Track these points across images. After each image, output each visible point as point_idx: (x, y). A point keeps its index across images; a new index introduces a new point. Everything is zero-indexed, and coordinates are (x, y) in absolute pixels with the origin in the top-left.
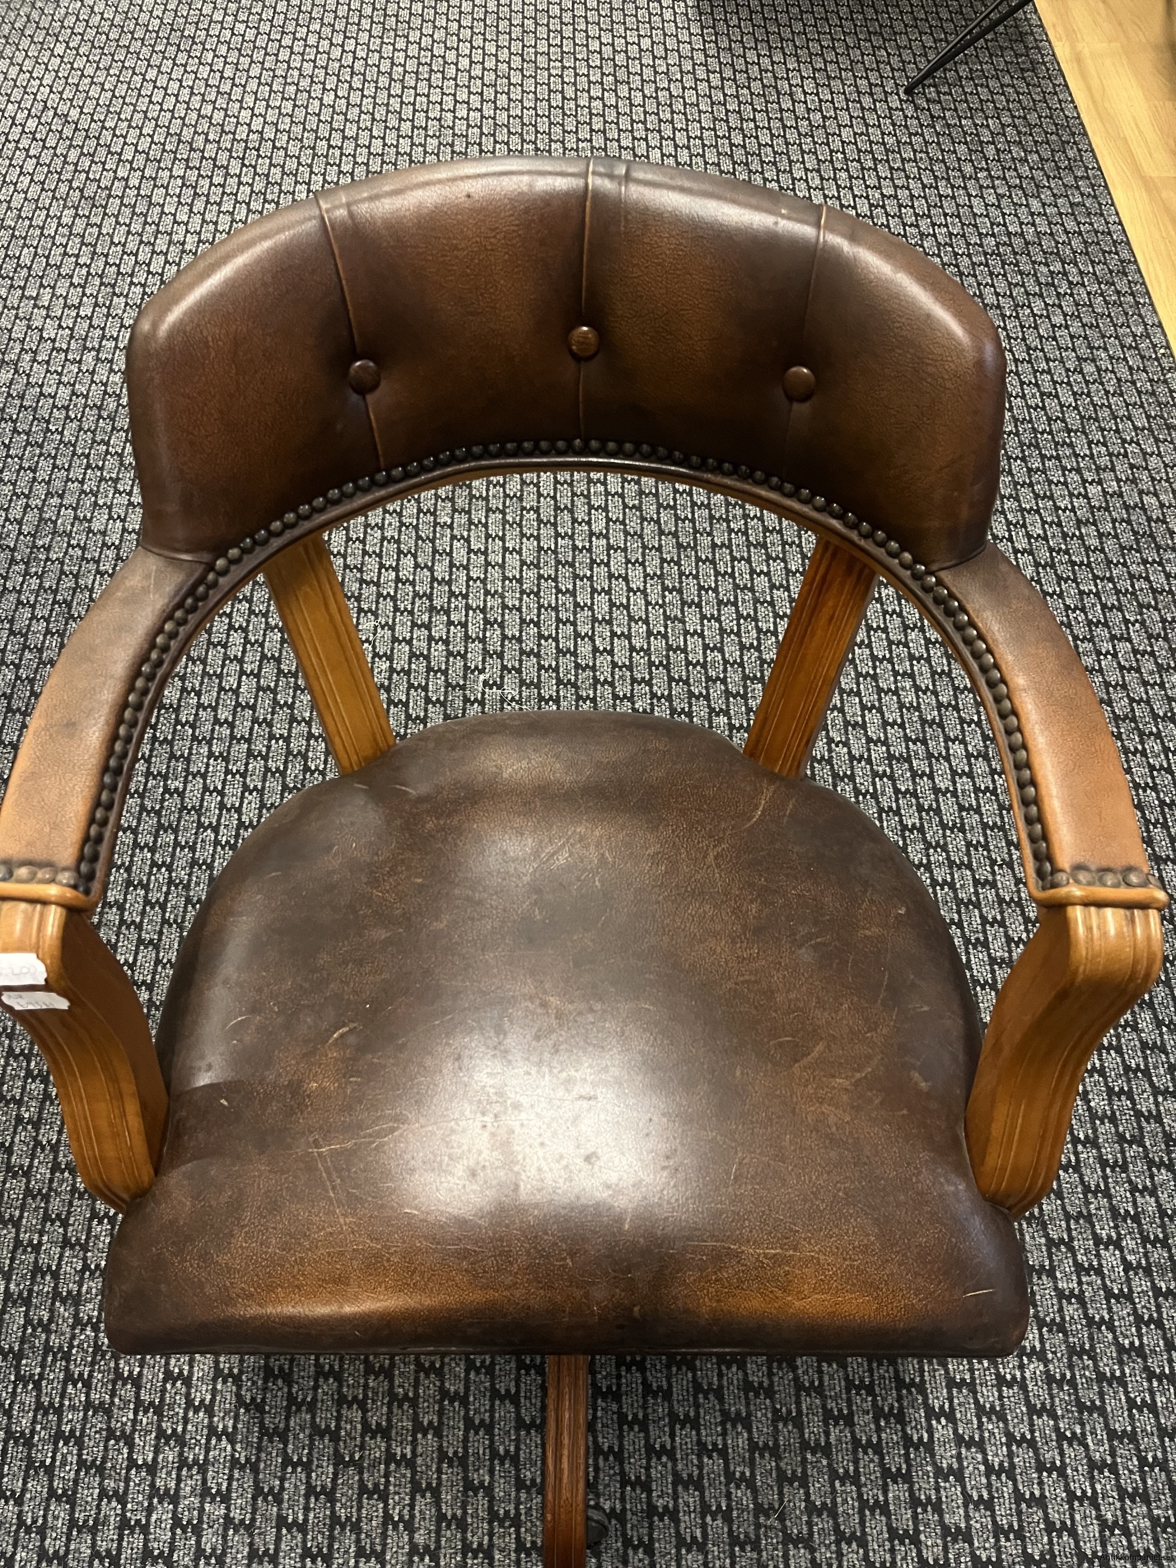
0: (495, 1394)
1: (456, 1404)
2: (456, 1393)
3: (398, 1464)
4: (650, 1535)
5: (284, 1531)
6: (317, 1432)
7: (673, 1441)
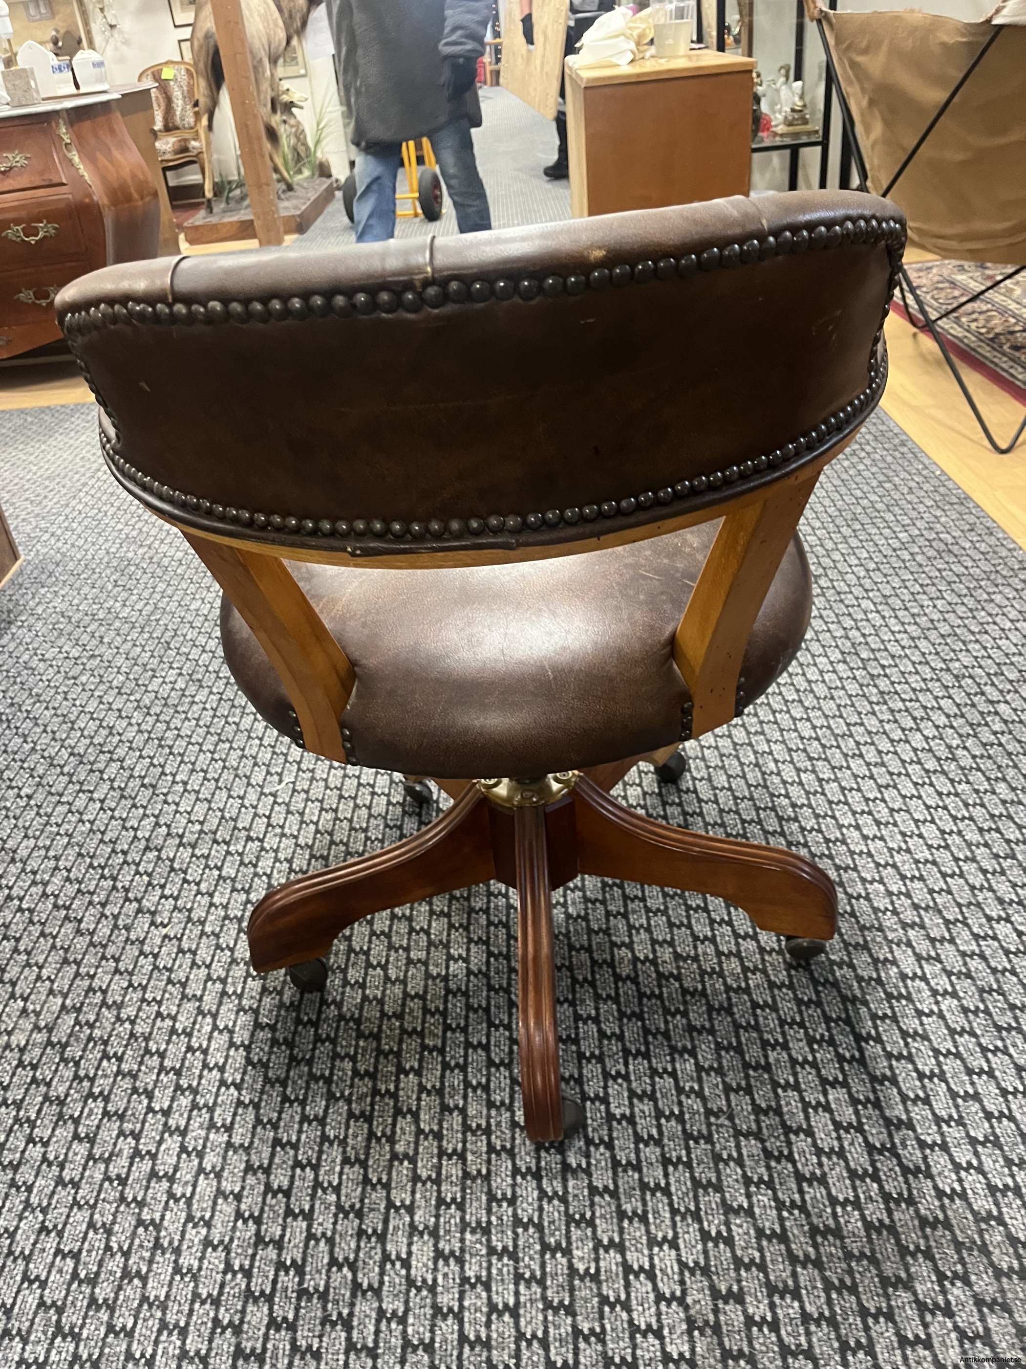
0: (468, 1045)
1: (435, 1054)
2: (435, 1046)
4: (610, 1135)
5: (278, 1149)
6: (312, 1077)
7: (627, 1068)
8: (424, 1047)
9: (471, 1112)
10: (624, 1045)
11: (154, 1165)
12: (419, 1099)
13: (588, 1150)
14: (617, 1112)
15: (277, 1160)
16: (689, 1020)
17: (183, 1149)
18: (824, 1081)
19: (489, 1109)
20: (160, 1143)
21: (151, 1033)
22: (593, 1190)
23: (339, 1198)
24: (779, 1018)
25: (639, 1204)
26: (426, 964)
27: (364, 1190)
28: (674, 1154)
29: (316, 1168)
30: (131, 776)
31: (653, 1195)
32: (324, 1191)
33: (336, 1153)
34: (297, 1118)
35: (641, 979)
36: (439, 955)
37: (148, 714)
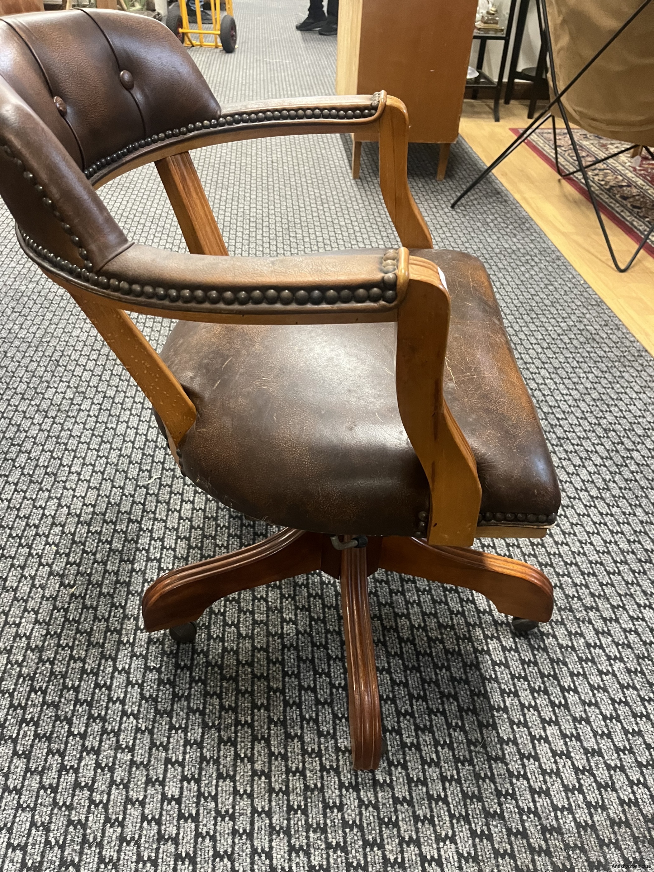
0: (301, 688)
1: (278, 694)
2: (277, 688)
3: (243, 726)
4: (404, 758)
5: (170, 766)
6: (190, 710)
7: (412, 708)
8: (270, 688)
9: (307, 739)
10: (409, 691)
11: (77, 777)
12: (269, 729)
13: (390, 770)
14: (408, 741)
15: (169, 775)
16: (451, 673)
17: (98, 765)
18: (543, 721)
19: (319, 738)
20: (80, 759)
21: (67, 672)
22: (396, 801)
23: (217, 805)
24: (511, 673)
25: (428, 811)
26: (266, 624)
27: (234, 799)
28: (449, 773)
29: (198, 781)
30: (37, 465)
31: (437, 804)
32: (206, 799)
33: (212, 769)
34: (182, 742)
35: (417, 642)
36: (275, 618)
37: (46, 416)
